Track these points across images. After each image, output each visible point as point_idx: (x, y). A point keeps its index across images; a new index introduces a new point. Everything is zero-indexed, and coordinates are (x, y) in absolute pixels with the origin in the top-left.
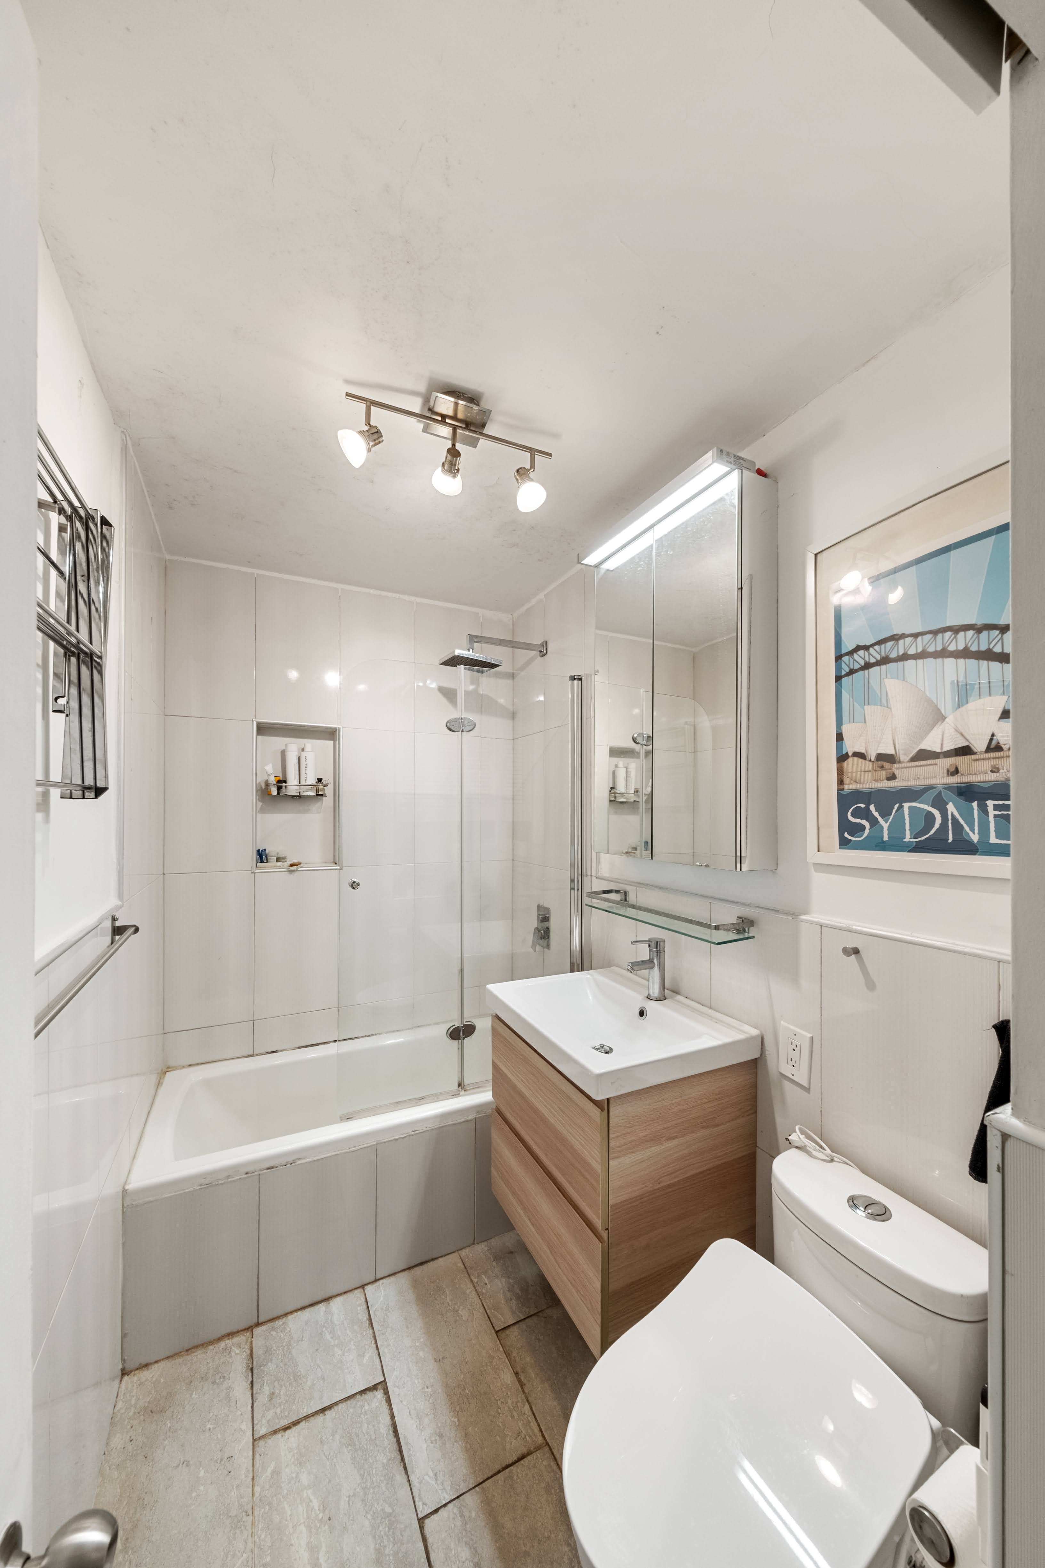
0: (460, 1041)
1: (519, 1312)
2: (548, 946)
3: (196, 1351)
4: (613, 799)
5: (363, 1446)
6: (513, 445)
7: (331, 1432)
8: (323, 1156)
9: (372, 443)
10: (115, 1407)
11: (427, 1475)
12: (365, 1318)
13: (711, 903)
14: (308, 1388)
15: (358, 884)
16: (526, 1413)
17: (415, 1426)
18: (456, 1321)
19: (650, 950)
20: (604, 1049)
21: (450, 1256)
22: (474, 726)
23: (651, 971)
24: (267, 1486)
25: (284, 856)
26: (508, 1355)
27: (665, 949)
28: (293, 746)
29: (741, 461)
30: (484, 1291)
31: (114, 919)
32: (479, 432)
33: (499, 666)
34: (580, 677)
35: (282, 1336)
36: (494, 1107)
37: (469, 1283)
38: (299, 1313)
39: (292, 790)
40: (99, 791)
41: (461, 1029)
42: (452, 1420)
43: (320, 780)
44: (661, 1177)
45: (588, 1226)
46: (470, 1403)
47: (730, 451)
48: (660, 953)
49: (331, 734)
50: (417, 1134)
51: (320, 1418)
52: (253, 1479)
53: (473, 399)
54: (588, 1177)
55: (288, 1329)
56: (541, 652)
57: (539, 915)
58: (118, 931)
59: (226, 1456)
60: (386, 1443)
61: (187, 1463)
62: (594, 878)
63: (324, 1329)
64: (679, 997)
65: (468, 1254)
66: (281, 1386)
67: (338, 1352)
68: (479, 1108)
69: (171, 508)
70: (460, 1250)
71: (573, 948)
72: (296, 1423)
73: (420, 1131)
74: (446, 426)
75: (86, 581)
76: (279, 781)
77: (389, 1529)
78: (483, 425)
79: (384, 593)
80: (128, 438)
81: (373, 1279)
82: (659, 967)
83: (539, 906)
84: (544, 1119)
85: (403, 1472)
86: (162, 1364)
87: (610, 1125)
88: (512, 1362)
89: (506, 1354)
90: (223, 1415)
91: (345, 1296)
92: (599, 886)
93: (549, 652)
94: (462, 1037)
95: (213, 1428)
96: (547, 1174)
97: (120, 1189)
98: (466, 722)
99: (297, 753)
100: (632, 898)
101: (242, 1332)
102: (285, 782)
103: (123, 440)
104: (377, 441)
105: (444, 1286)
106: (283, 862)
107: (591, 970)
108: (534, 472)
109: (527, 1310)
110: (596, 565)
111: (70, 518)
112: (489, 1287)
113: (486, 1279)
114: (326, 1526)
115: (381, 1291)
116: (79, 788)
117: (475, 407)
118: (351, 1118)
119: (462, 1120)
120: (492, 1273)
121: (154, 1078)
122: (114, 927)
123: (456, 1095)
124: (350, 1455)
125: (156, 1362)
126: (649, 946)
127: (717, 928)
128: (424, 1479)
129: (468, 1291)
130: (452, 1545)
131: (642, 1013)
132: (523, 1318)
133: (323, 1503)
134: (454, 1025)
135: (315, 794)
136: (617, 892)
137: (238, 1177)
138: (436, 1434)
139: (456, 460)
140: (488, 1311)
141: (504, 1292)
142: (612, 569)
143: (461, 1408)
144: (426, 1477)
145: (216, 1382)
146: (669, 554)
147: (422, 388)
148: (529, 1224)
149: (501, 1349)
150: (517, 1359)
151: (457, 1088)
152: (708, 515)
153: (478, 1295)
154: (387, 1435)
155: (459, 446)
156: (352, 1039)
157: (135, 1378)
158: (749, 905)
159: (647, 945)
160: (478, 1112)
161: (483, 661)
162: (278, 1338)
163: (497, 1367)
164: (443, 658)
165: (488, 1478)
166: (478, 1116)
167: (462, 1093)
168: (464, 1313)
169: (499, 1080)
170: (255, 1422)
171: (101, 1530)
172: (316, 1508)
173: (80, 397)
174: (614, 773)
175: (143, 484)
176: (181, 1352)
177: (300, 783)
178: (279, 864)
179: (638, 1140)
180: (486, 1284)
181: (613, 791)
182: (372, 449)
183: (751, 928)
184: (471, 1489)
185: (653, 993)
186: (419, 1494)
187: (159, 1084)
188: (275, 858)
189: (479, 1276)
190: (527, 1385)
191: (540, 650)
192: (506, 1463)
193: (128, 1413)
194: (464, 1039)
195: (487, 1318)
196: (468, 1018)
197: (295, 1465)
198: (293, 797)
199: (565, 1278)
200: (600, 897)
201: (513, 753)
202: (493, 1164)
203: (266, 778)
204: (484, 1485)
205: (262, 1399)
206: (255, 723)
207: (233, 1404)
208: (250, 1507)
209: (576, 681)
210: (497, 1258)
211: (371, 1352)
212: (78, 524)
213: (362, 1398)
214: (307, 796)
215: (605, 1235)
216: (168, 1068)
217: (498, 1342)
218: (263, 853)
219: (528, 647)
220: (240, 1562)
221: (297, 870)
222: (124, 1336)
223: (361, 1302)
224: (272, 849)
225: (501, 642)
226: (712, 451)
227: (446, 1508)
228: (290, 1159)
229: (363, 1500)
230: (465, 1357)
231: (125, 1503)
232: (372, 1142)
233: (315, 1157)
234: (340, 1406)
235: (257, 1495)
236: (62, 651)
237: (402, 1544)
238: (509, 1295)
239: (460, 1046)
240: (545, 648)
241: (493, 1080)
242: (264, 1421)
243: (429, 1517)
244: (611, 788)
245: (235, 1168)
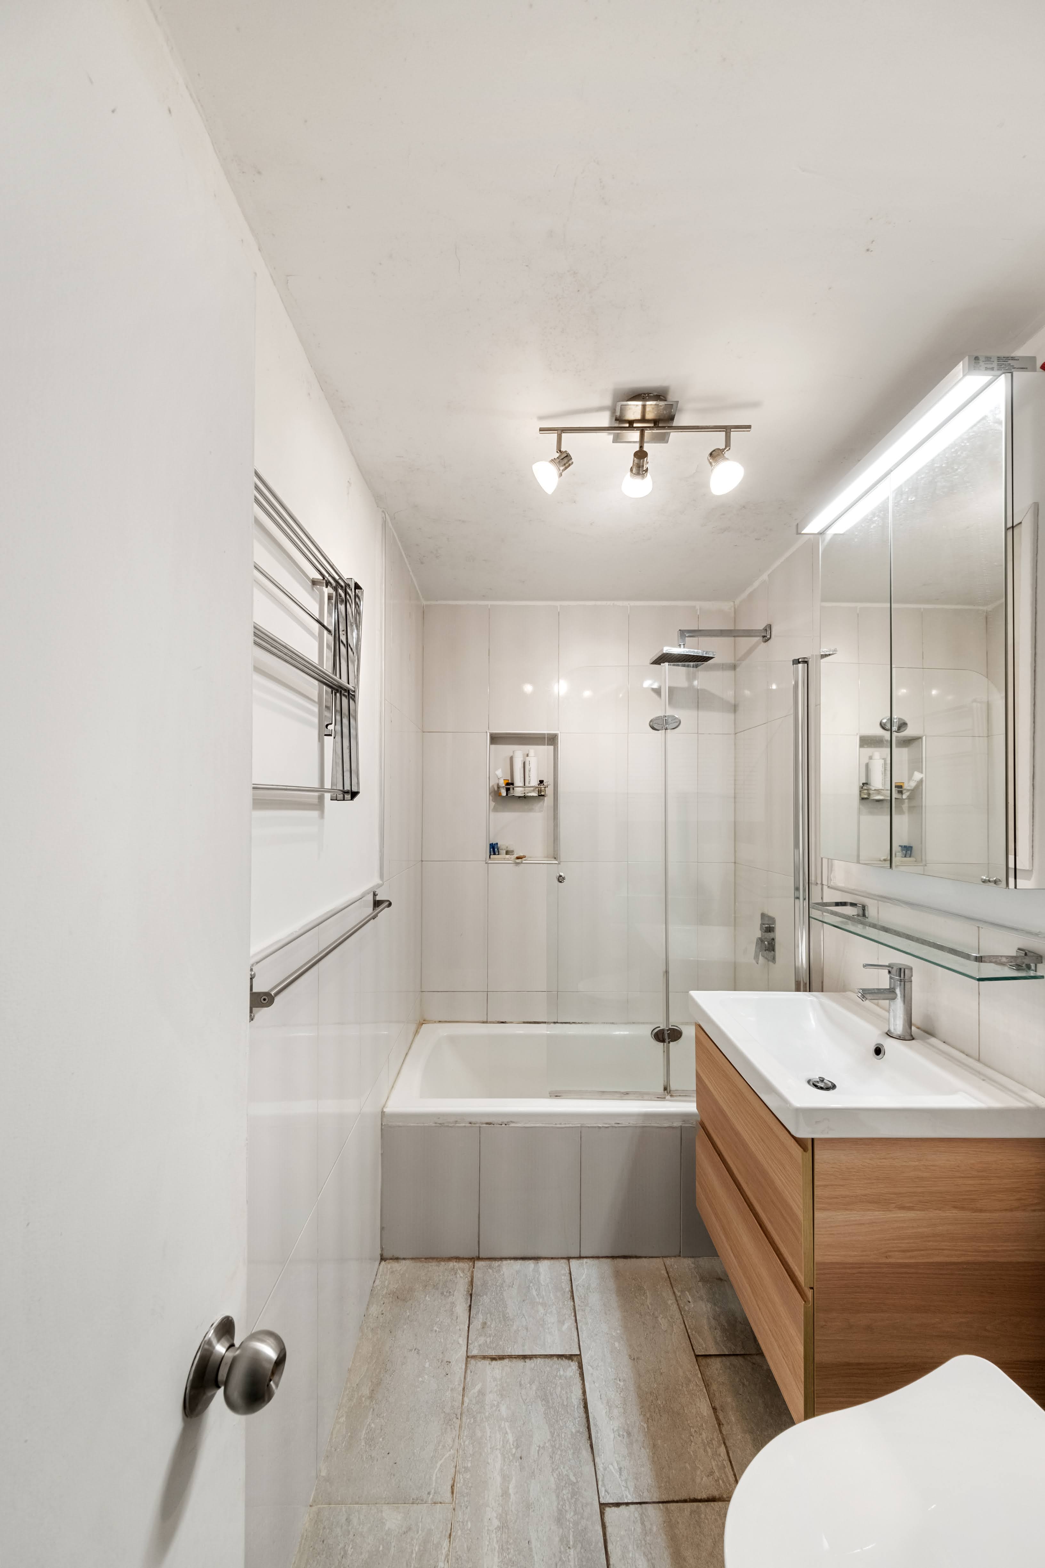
0: (665, 1044)
1: (723, 1346)
2: (774, 959)
3: (432, 1262)
4: (866, 796)
5: (555, 1407)
6: (705, 428)
7: (529, 1379)
8: (532, 1125)
9: (562, 468)
10: (374, 1282)
11: (612, 1464)
12: (568, 1289)
13: (978, 927)
14: (513, 1332)
15: (564, 878)
16: (722, 1455)
17: (604, 1411)
18: (654, 1327)
19: (891, 978)
20: (825, 1083)
21: (654, 1260)
22: (678, 723)
23: (892, 1003)
24: (474, 1401)
25: (512, 849)
26: (707, 1386)
27: (912, 978)
28: (519, 752)
29: (1010, 362)
30: (686, 1308)
31: (375, 895)
32: (668, 427)
33: (712, 658)
34: (806, 660)
35: (497, 1276)
36: (699, 1119)
37: (671, 1293)
38: (512, 1261)
39: (518, 792)
40: (354, 795)
41: (666, 1033)
42: (642, 1424)
43: (541, 782)
44: (891, 1251)
45: (790, 1278)
46: (661, 1416)
47: (989, 354)
48: (905, 982)
49: (552, 740)
50: (619, 1127)
51: (520, 1363)
52: (464, 1389)
53: (659, 395)
54: (790, 1222)
55: (502, 1273)
56: (764, 637)
57: (762, 924)
58: (377, 904)
59: (446, 1359)
60: (576, 1415)
61: (418, 1351)
62: (825, 888)
63: (531, 1285)
64: (933, 1040)
65: (673, 1264)
66: (492, 1320)
67: (541, 1310)
68: (685, 1117)
69: (422, 563)
70: (665, 1257)
71: (799, 964)
72: (502, 1358)
73: (623, 1125)
74: (634, 430)
75: (345, 634)
76: (508, 784)
77: (572, 1497)
78: (672, 418)
79: (599, 603)
80: (387, 514)
81: (578, 1255)
82: (903, 999)
83: (763, 915)
84: (745, 1145)
85: (590, 1449)
86: (408, 1262)
87: (816, 1170)
88: (711, 1395)
89: (704, 1384)
90: (446, 1324)
91: (552, 1261)
92: (830, 896)
93: (773, 636)
94: (667, 1040)
95: (439, 1332)
96: (748, 1205)
97: (379, 1110)
98: (670, 720)
99: (522, 759)
100: (871, 912)
101: (466, 1260)
102: (513, 784)
103: (383, 518)
104: (567, 465)
105: (645, 1287)
106: (511, 855)
107: (822, 991)
108: (729, 451)
109: (733, 1347)
110: (821, 532)
111: (335, 589)
112: (693, 1306)
113: (690, 1297)
114: (518, 1462)
115: (584, 1269)
116: (342, 793)
117: (662, 403)
118: (559, 1096)
119: (666, 1125)
120: (696, 1293)
121: (413, 1027)
122: (375, 900)
123: (661, 1098)
124: (544, 1410)
125: (404, 1259)
126: (889, 972)
127: (979, 959)
128: (608, 1467)
129: (670, 1302)
130: (630, 1548)
131: (878, 1051)
132: (727, 1353)
133: (517, 1440)
134: (659, 1027)
135: (537, 795)
136: (853, 905)
137: (464, 1125)
138: (624, 1429)
139: (644, 461)
140: (689, 1331)
141: (708, 1318)
142: (842, 533)
143: (651, 1416)
144: (611, 1467)
145: (443, 1294)
146: (911, 501)
147: (608, 401)
148: (732, 1255)
149: (700, 1375)
150: (717, 1394)
151: (663, 1091)
152: (963, 442)
153: (680, 1310)
154: (577, 1407)
155: (647, 447)
156: (569, 1023)
157: (389, 1266)
158: (1036, 935)
159: (887, 971)
160: (684, 1121)
161: (694, 656)
162: (494, 1277)
163: (693, 1392)
164: (653, 657)
165: (673, 1502)
166: (684, 1125)
167: (668, 1097)
168: (663, 1323)
169: (702, 1093)
170: (470, 1342)
171: (273, 1349)
172: (511, 1441)
173: (348, 494)
174: (867, 766)
175: (401, 548)
176: (421, 1258)
177: (525, 785)
178: (508, 856)
179: (855, 1197)
180: (689, 1302)
181: (865, 787)
182: (563, 474)
183: (1039, 965)
184: (654, 1503)
185: (894, 1029)
186: (603, 1480)
187: (417, 1032)
188: (505, 851)
189: (682, 1291)
190: (725, 1426)
191: (763, 635)
192: (694, 1496)
193: (382, 1291)
194: (669, 1043)
195: (688, 1338)
196: (675, 1021)
197: (497, 1395)
198: (520, 797)
199: (767, 1327)
200: (827, 909)
201: (735, 749)
202: (697, 1179)
203: (497, 782)
204: (669, 1505)
205: (477, 1324)
206: (488, 734)
207: (455, 1318)
208: (459, 1411)
209: (800, 665)
210: (703, 1279)
211: (569, 1323)
212: (340, 591)
213: (558, 1362)
214: (530, 796)
215: (809, 1293)
216: (424, 1021)
217: (697, 1367)
218: (495, 846)
219: (748, 633)
220: (447, 1455)
221: (522, 863)
222: (382, 1229)
223: (565, 1272)
224: (503, 844)
225: (722, 633)
226: (961, 362)
227: (627, 1507)
228: (505, 1120)
229: (551, 1457)
230: (661, 1367)
231: (374, 1361)
232: (577, 1123)
233: (526, 1123)
234: (539, 1360)
235: (466, 1404)
236: (330, 690)
237: (582, 1518)
238: (713, 1322)
239: (666, 1049)
240: (768, 632)
241: (697, 1090)
242: (476, 1344)
243: (610, 1507)
244: (863, 784)
245: (462, 1116)
